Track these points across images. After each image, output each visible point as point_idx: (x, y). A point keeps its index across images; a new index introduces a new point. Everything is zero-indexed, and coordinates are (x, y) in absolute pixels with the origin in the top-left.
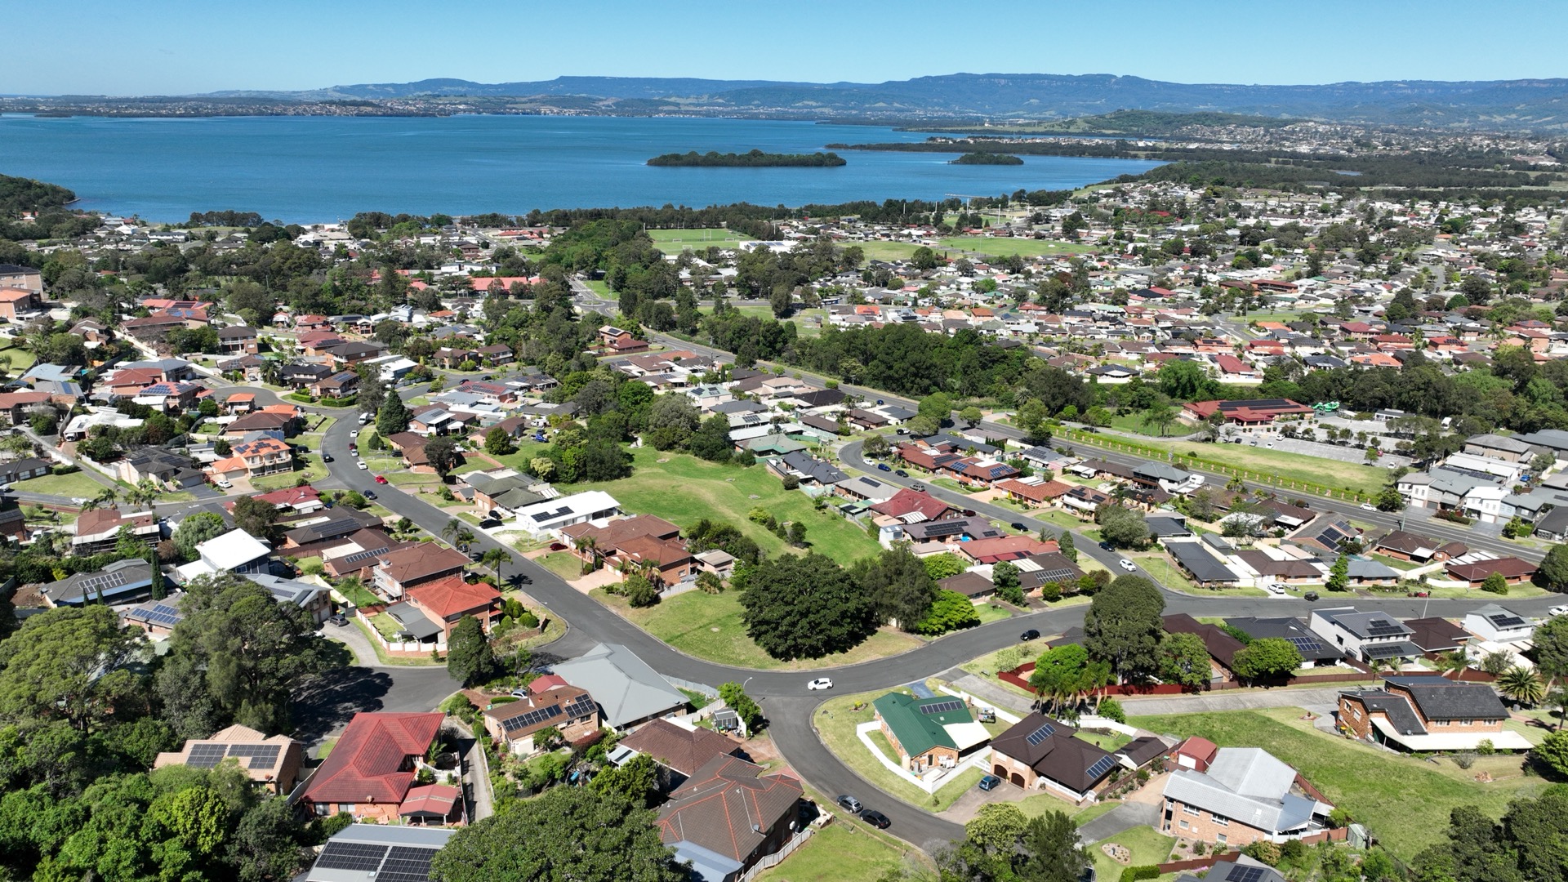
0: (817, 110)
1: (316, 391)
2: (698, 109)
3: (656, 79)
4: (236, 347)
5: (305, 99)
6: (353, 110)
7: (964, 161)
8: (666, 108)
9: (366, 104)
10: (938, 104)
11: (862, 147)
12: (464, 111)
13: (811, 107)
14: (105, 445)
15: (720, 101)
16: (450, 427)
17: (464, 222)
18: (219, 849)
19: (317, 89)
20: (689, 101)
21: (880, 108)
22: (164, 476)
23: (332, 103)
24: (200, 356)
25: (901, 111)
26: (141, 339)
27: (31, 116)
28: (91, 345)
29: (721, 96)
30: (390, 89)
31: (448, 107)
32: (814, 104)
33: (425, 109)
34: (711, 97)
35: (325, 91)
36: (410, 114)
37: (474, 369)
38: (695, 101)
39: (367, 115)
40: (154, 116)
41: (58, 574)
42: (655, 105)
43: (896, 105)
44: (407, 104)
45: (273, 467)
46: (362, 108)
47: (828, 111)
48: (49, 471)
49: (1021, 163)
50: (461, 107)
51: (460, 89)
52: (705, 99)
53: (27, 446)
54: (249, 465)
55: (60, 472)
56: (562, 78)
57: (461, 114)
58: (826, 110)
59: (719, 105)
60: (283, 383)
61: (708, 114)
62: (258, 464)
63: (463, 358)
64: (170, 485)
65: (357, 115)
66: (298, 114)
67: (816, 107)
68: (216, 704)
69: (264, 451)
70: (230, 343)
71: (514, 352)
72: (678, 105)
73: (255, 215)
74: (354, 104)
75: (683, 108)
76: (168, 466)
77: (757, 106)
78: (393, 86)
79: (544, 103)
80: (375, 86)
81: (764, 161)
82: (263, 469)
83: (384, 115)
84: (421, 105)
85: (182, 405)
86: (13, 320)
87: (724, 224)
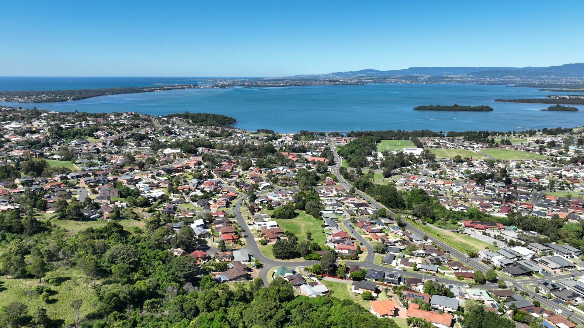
0: (513, 79)
1: (243, 190)
2: (460, 79)
3: (447, 68)
4: (234, 177)
5: (321, 78)
6: (333, 83)
7: (551, 109)
8: (447, 80)
9: (337, 81)
10: (575, 76)
11: (510, 101)
12: (370, 82)
13: (511, 78)
14: (194, 199)
15: (471, 76)
16: (264, 202)
17: (329, 135)
18: (165, 260)
19: (326, 74)
20: (458, 76)
21: (545, 79)
22: (202, 206)
23: (327, 81)
24: (225, 179)
25: (554, 79)
26: (215, 174)
27: (241, 87)
28: (204, 175)
29: (472, 74)
30: (350, 73)
31: (366, 81)
32: (512, 77)
33: (358, 82)
34: (468, 74)
35: (328, 75)
36: (351, 84)
37: (285, 187)
38: (461, 76)
39: (337, 85)
40: (273, 86)
41: (173, 222)
42: (443, 79)
43: (552, 76)
44: (352, 80)
45: (222, 207)
46: (336, 82)
47: (519, 80)
48: (184, 202)
49: (576, 110)
50: (370, 81)
51: (373, 73)
52: (465, 75)
53: (183, 197)
54: (217, 206)
55: (186, 203)
56: (411, 68)
57: (369, 84)
58: (517, 79)
59: (470, 78)
60: (238, 187)
61: (463, 82)
62: (219, 206)
63: (283, 184)
64: (202, 208)
65: (334, 85)
66: (316, 85)
67: (513, 78)
68: (178, 244)
69: (221, 203)
70: (233, 176)
71: (297, 183)
72: (452, 78)
73: (272, 131)
74: (334, 81)
75: (454, 79)
76: (203, 204)
77: (487, 78)
78: (351, 72)
79: (400, 78)
80: (345, 72)
81: (458, 108)
82: (220, 207)
83: (342, 85)
84: (356, 80)
85: (214, 191)
86: (193, 168)
87: (410, 138)
